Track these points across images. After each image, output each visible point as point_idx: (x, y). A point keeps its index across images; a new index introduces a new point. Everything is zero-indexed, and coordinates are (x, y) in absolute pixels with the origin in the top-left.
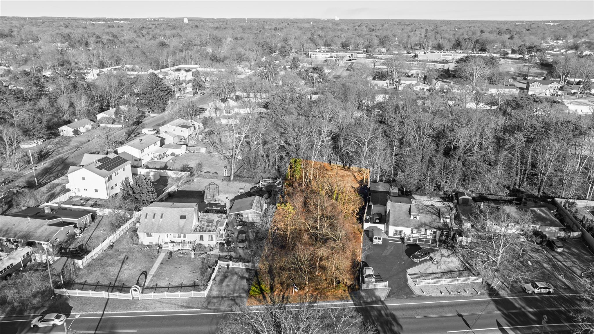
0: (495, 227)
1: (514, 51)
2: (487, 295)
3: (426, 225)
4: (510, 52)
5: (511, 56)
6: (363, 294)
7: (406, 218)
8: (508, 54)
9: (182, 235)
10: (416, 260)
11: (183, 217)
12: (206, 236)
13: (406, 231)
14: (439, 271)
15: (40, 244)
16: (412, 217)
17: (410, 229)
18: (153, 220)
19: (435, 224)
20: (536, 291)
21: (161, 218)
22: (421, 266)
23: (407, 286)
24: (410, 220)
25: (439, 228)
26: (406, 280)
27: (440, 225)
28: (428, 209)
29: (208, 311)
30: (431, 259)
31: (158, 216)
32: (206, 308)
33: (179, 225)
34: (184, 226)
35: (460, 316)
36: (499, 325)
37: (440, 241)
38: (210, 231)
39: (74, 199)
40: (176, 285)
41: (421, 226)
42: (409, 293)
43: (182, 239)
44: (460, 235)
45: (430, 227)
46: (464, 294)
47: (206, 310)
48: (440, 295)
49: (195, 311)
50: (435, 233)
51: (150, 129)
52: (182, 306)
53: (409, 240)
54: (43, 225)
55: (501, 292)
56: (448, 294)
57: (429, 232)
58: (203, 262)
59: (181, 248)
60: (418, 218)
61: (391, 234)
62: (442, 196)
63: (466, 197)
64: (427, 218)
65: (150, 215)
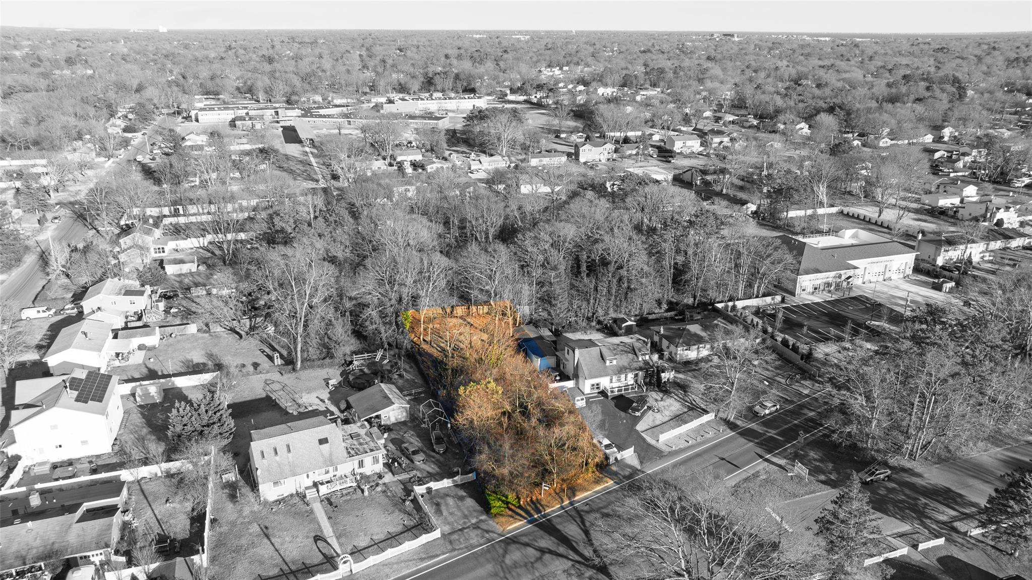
0: (686, 352)
1: (513, 91)
2: (728, 430)
3: (626, 368)
4: (508, 92)
5: (511, 97)
6: (614, 468)
7: (601, 364)
8: (506, 95)
9: (331, 469)
10: (638, 414)
11: (323, 441)
12: (368, 460)
13: (605, 382)
14: (667, 419)
15: (85, 557)
16: (608, 363)
17: (608, 378)
18: (277, 458)
19: (635, 365)
20: (767, 412)
21: (289, 451)
22: (645, 418)
23: (649, 445)
24: (606, 367)
25: (641, 369)
26: (644, 440)
27: (641, 364)
28: (620, 348)
29: (460, 551)
30: (649, 408)
31: (282, 450)
32: (454, 550)
33: (322, 455)
34: (331, 455)
35: (723, 459)
36: (761, 457)
37: (646, 384)
38: (372, 450)
39: (37, 470)
40: (382, 537)
41: (621, 370)
42: (659, 454)
43: (331, 474)
44: (663, 372)
45: (632, 370)
46: (708, 436)
47: (456, 552)
48: (686, 444)
49: (443, 558)
50: (636, 375)
51: (41, 309)
52: (422, 560)
53: (612, 392)
54: (71, 525)
55: (739, 423)
56: (694, 442)
57: (631, 376)
58: (388, 496)
59: (338, 488)
60: (615, 362)
61: (587, 389)
62: (598, 327)
63: (629, 323)
64: (625, 360)
65: (269, 453)
